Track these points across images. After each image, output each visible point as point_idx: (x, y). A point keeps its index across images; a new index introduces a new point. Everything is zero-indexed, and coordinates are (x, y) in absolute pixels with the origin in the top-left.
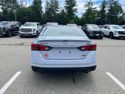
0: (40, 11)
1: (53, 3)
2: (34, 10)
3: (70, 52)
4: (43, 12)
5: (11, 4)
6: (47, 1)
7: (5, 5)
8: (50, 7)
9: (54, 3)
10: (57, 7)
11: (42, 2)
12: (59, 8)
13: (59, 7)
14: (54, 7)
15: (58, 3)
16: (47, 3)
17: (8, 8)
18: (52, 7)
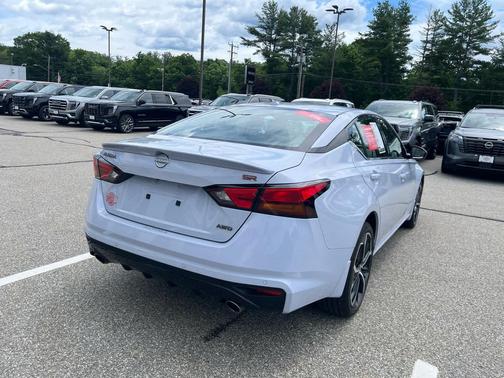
0: (398, 55)
1: (462, 19)
2: (371, 53)
3: (178, 203)
4: (410, 58)
5: (293, 37)
6: (436, 13)
7: (276, 40)
8: (446, 37)
9: (470, 17)
10: (479, 32)
11: (411, 16)
12: (488, 40)
13: (493, 33)
14: (466, 34)
15: (487, 18)
16: (438, 18)
17: (283, 49)
18: (454, 36)
